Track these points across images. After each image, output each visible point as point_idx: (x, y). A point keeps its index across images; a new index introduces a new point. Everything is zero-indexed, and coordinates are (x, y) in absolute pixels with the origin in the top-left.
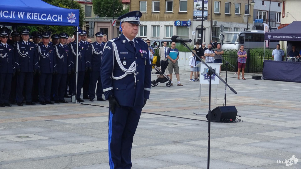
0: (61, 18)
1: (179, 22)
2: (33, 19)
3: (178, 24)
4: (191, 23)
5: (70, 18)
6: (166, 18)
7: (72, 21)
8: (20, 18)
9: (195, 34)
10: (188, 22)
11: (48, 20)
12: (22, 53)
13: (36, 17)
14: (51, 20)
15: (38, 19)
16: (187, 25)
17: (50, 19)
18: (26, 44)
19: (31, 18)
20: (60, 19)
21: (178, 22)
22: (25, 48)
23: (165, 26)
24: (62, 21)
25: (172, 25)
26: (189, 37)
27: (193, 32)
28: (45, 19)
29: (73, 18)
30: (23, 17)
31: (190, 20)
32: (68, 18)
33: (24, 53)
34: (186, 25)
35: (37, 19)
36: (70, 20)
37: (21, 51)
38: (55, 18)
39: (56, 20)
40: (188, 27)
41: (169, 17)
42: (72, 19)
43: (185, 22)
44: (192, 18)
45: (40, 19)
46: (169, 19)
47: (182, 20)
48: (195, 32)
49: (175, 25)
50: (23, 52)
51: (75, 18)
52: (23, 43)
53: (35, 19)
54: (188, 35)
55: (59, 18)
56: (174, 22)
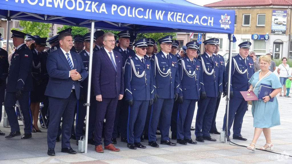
0: (212, 21)
1: (257, 36)
2: (175, 21)
3: (256, 37)
4: (269, 37)
5: (223, 21)
6: (242, 32)
7: (225, 26)
8: (158, 18)
9: (272, 48)
10: (266, 36)
11: (194, 23)
12: (162, 71)
13: (179, 19)
14: (199, 24)
15: (182, 21)
16: (265, 39)
17: (198, 22)
18: (166, 57)
19: (173, 19)
20: (210, 23)
21: (255, 36)
22: (166, 62)
23: (242, 39)
24: (212, 25)
25: (249, 38)
26: (266, 51)
27: (270, 46)
28: (191, 22)
29: (227, 22)
30: (162, 19)
31: (267, 34)
32: (220, 21)
33: (166, 72)
34: (263, 38)
35: (180, 21)
36: (223, 24)
37: (161, 68)
38: (205, 21)
39: (205, 24)
40: (266, 41)
41: (246, 31)
42: (225, 23)
43: (263, 36)
44: (270, 31)
45: (185, 22)
46: (245, 32)
47: (259, 34)
48: (272, 46)
49: (252, 38)
50: (164, 69)
51: (230, 21)
52: (163, 56)
53: (178, 21)
54: (266, 49)
55: (209, 21)
56: (251, 35)
